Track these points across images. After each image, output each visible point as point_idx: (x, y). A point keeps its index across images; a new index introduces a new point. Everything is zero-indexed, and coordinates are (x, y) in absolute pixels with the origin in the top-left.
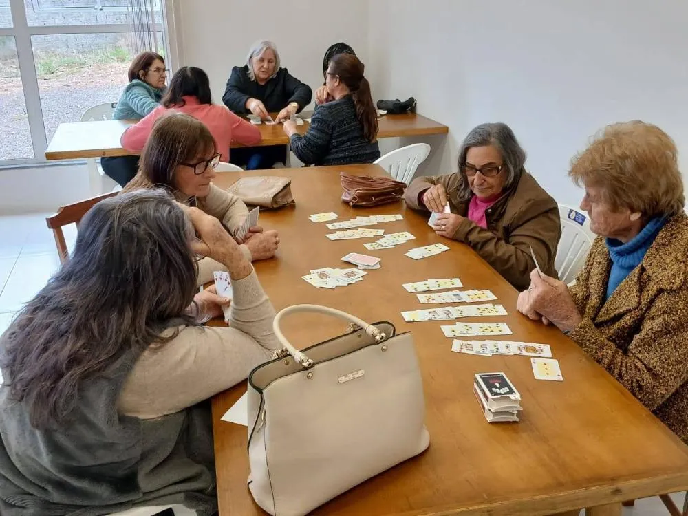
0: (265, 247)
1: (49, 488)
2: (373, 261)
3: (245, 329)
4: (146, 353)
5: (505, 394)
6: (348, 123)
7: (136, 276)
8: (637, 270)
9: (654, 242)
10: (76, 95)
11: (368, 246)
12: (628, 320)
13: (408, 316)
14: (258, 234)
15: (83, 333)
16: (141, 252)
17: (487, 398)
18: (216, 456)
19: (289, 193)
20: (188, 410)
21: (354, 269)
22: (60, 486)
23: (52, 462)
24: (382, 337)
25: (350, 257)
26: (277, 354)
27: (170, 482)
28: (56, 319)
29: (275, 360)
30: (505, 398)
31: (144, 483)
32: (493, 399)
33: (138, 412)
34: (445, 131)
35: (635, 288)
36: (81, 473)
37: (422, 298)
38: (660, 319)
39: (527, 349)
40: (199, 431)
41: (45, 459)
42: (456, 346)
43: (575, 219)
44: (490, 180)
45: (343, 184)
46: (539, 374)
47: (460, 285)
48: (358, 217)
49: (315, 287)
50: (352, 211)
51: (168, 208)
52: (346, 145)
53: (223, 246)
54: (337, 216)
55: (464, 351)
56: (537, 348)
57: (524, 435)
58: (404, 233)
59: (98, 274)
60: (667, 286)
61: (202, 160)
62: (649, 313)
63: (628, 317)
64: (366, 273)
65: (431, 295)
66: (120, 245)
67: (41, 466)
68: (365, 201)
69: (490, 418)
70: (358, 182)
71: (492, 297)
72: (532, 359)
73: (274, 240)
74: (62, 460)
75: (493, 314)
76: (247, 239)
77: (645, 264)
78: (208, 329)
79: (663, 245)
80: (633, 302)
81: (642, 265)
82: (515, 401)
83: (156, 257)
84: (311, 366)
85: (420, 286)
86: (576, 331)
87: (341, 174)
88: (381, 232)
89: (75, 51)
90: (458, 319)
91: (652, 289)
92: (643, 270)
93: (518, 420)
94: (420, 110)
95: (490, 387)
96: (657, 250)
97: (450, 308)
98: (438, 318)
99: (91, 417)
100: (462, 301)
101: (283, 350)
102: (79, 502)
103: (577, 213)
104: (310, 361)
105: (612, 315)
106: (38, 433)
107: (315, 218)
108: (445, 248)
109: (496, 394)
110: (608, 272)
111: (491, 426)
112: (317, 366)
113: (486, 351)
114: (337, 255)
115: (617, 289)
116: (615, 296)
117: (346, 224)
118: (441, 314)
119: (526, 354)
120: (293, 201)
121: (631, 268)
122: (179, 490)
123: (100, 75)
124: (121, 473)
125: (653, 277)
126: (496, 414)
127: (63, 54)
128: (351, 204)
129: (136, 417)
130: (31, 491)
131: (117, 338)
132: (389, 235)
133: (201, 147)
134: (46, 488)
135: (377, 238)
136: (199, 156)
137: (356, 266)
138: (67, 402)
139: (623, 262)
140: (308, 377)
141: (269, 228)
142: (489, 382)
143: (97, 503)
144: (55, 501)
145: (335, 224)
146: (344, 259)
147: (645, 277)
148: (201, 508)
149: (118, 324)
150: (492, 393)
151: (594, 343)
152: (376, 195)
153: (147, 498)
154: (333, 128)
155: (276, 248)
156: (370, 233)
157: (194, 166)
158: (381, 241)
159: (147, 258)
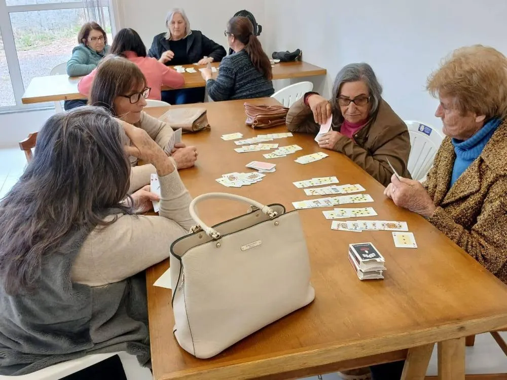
0: (186, 159)
1: (21, 342)
2: (271, 167)
3: (171, 216)
4: (93, 233)
5: (372, 258)
6: (247, 69)
7: (81, 170)
8: (477, 162)
9: (490, 139)
10: (48, 61)
11: (267, 156)
12: (471, 202)
13: (297, 205)
14: (181, 149)
15: (43, 216)
16: (84, 150)
17: (359, 262)
18: (149, 311)
19: (205, 119)
20: (129, 280)
21: (255, 173)
22: (29, 340)
23: (22, 321)
24: (275, 215)
25: (252, 164)
26: (192, 230)
27: (116, 335)
28: (21, 207)
29: (191, 235)
30: (373, 261)
31: (95, 337)
32: (363, 262)
33: (88, 280)
34: (324, 72)
35: (476, 176)
36: (45, 329)
37: (308, 192)
38: (497, 202)
39: (389, 226)
40: (137, 296)
41: (17, 319)
42: (334, 225)
43: (424, 131)
44: (360, 108)
45: (246, 111)
46: (399, 243)
47: (337, 182)
48: (258, 136)
49: (226, 187)
50: (253, 131)
51: (105, 119)
52: (247, 86)
53: (150, 149)
54: (242, 135)
55: (341, 228)
56: (397, 225)
57: (388, 288)
58: (293, 146)
59: (51, 169)
60: (502, 172)
61: (135, 92)
62: (488, 198)
63: (472, 200)
64: (264, 175)
65: (314, 189)
66: (68, 145)
67: (15, 325)
68: (264, 123)
69: (361, 277)
70: (258, 110)
71: (362, 189)
72: (393, 233)
73: (194, 153)
74: (29, 319)
75: (363, 201)
76: (173, 153)
77: (483, 155)
78: (141, 217)
79: (498, 141)
80: (476, 187)
81: (481, 157)
82: (380, 263)
83: (95, 155)
84: (219, 237)
85: (306, 183)
86: (431, 219)
87: (245, 104)
88: (276, 146)
89: (47, 29)
90: (336, 206)
91: (490, 176)
92: (482, 161)
93: (383, 278)
94: (305, 58)
95: (361, 253)
96: (493, 145)
97: (330, 199)
98: (320, 205)
99: (50, 284)
100: (339, 192)
101: (197, 227)
102: (44, 352)
103: (425, 126)
104: (218, 233)
105: (457, 197)
106: (10, 298)
107: (226, 137)
108: (325, 155)
109: (366, 258)
110: (453, 164)
111: (362, 283)
112: (223, 238)
113: (357, 228)
114: (243, 163)
115: (460, 177)
116: (459, 182)
117: (249, 141)
118: (322, 202)
119: (389, 229)
120: (209, 126)
121: (472, 160)
122: (122, 341)
123: (66, 45)
124: (77, 329)
125: (490, 166)
126: (366, 273)
127: (38, 32)
128: (253, 126)
129: (87, 285)
130: (8, 344)
131: (68, 219)
132: (282, 148)
133: (134, 81)
134: (19, 342)
135: (272, 150)
136: (133, 89)
137: (257, 170)
138: (34, 272)
139: (466, 155)
140: (217, 246)
141: (190, 145)
142: (360, 250)
143: (58, 352)
144: (26, 352)
145: (240, 141)
146: (248, 165)
147: (484, 167)
148: (140, 354)
149: (68, 208)
150: (362, 257)
151: (445, 227)
152: (271, 119)
153: (97, 347)
154: (236, 74)
155: (196, 160)
156: (268, 147)
157: (129, 97)
158: (276, 152)
159: (89, 155)
